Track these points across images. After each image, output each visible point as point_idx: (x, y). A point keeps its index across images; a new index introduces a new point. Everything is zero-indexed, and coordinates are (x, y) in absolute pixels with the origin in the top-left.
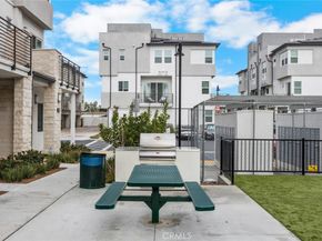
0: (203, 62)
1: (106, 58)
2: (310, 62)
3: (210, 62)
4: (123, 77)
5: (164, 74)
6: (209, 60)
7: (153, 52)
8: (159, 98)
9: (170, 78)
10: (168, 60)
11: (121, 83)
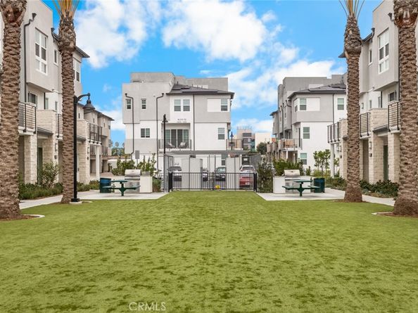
0: (219, 110)
1: (129, 107)
2: (318, 110)
3: (226, 110)
4: (144, 125)
5: (182, 122)
6: (224, 108)
7: (172, 101)
8: (179, 144)
9: (189, 124)
10: (186, 108)
11: (143, 130)
